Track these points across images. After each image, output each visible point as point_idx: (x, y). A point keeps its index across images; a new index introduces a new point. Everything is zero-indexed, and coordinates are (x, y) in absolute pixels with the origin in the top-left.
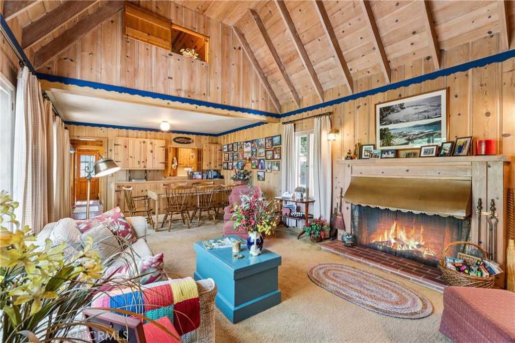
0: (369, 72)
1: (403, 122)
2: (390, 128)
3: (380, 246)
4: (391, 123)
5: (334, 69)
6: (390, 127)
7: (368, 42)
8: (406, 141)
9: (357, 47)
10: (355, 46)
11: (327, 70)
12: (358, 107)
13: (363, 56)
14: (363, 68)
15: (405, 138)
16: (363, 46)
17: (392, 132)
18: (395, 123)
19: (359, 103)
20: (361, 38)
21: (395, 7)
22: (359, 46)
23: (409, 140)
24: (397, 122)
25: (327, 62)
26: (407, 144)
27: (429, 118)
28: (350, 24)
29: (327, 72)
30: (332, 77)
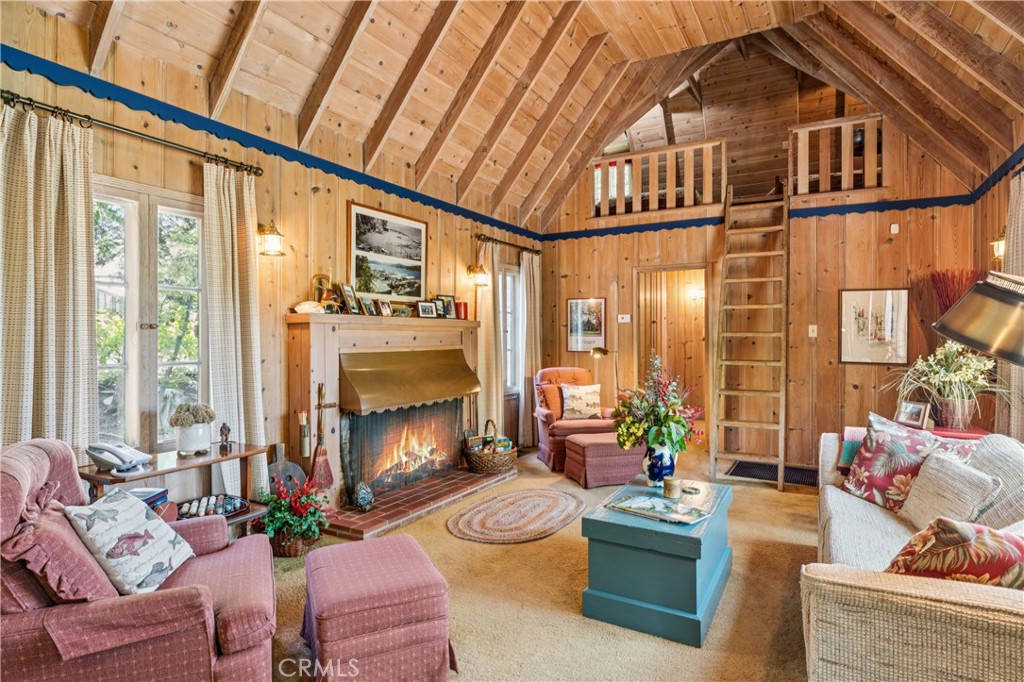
0: (340, 125)
1: (386, 254)
2: (370, 259)
3: (388, 476)
4: (370, 249)
5: (292, 62)
6: (371, 256)
7: (381, 79)
8: (389, 289)
9: (362, 67)
10: (362, 63)
11: (275, 48)
12: (316, 190)
13: (358, 92)
14: (340, 111)
15: (387, 282)
16: (371, 76)
17: (372, 267)
18: (376, 252)
19: (317, 181)
20: (381, 63)
21: (438, 72)
22: (369, 71)
23: (391, 286)
24: (379, 251)
25: (295, 32)
26: (389, 293)
27: (411, 258)
28: (389, 24)
29: (275, 52)
30: (271, 73)
